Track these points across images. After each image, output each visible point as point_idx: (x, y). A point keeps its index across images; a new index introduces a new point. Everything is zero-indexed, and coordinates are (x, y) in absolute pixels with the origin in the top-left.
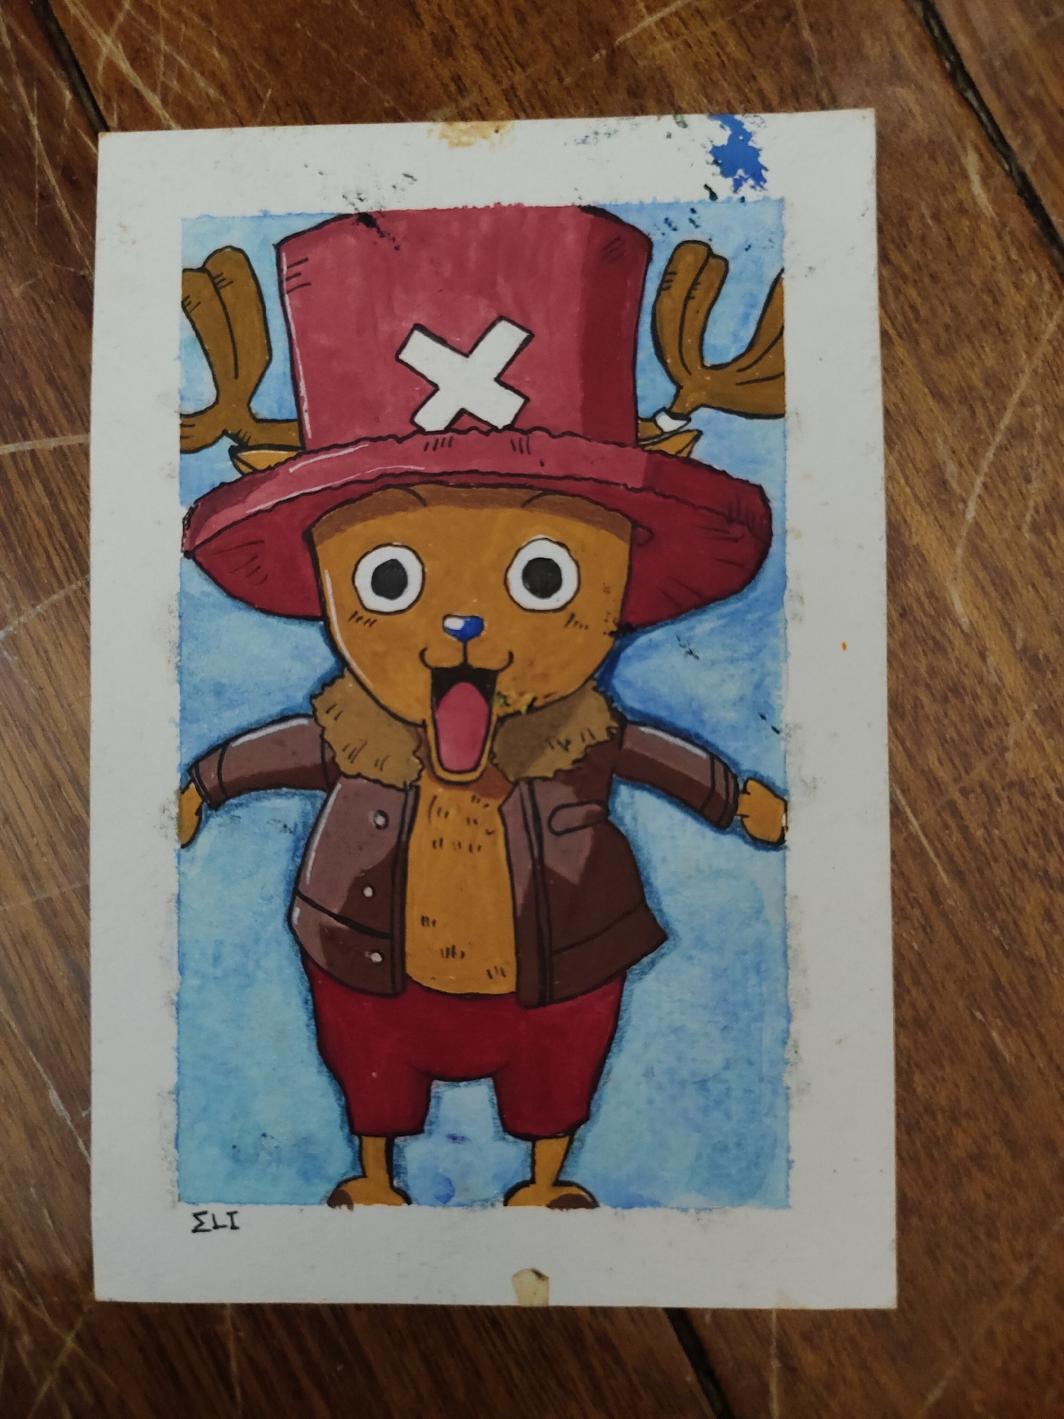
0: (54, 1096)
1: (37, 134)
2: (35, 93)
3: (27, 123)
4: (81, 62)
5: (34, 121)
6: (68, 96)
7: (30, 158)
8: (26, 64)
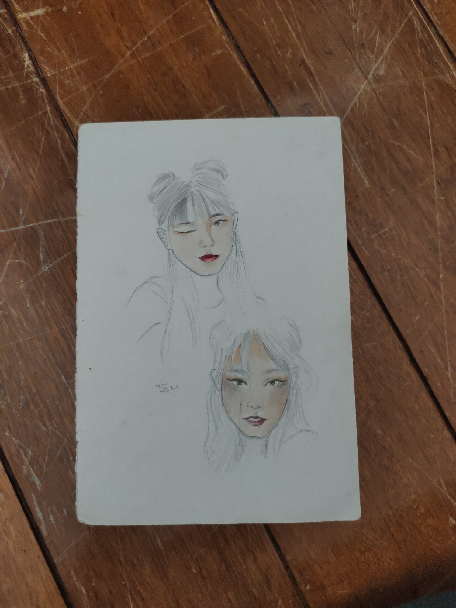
0: (63, 377)
1: (60, 145)
2: (59, 135)
3: (57, 142)
4: (71, 128)
5: (59, 142)
6: (67, 136)
7: (58, 150)
8: (57, 128)
